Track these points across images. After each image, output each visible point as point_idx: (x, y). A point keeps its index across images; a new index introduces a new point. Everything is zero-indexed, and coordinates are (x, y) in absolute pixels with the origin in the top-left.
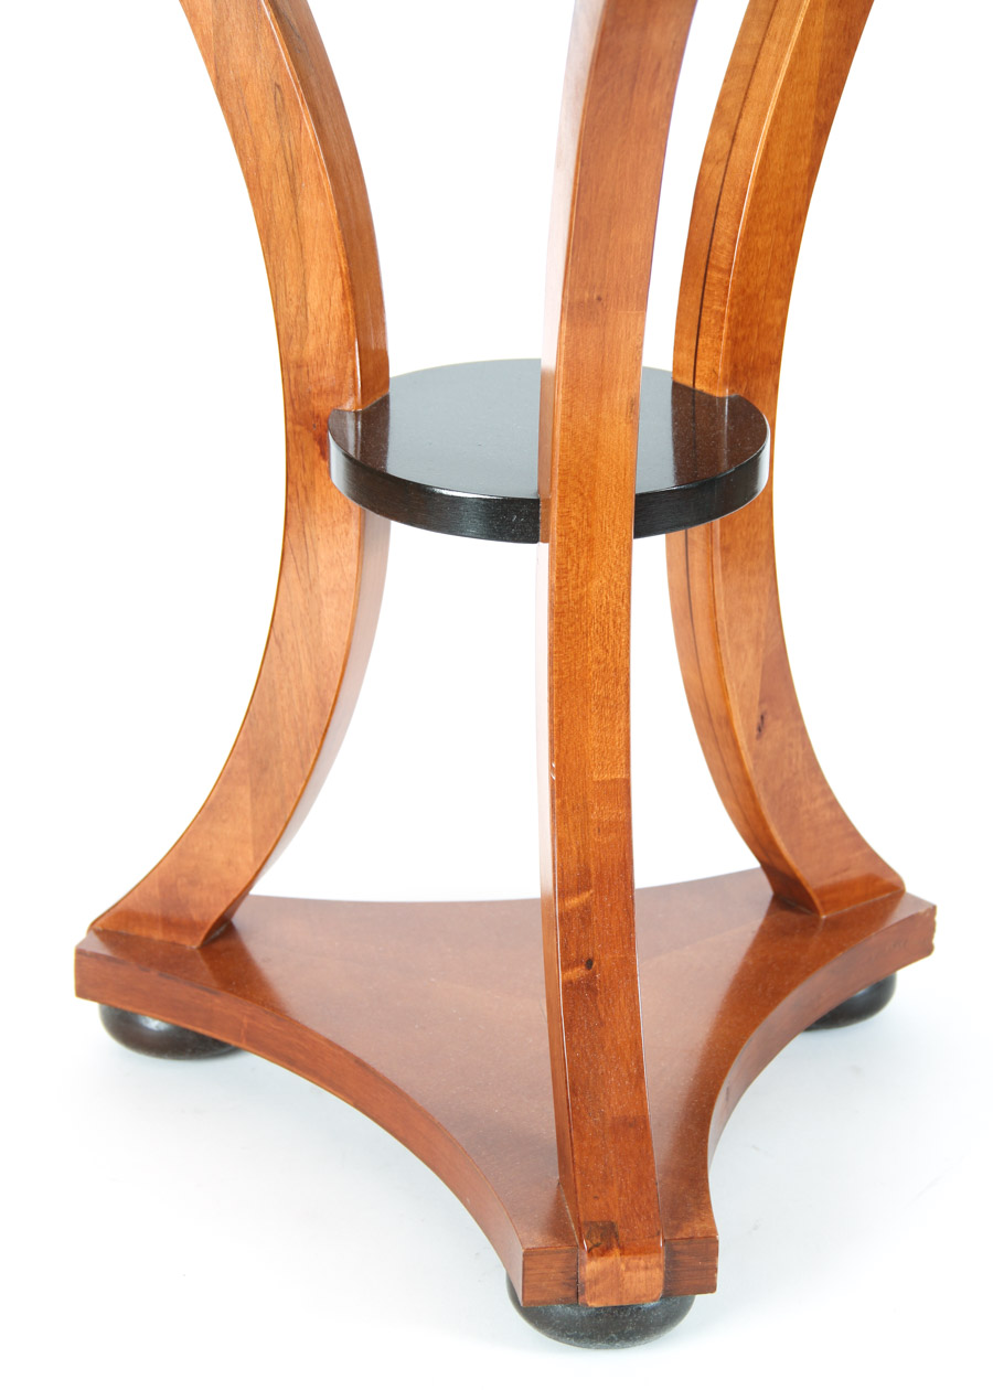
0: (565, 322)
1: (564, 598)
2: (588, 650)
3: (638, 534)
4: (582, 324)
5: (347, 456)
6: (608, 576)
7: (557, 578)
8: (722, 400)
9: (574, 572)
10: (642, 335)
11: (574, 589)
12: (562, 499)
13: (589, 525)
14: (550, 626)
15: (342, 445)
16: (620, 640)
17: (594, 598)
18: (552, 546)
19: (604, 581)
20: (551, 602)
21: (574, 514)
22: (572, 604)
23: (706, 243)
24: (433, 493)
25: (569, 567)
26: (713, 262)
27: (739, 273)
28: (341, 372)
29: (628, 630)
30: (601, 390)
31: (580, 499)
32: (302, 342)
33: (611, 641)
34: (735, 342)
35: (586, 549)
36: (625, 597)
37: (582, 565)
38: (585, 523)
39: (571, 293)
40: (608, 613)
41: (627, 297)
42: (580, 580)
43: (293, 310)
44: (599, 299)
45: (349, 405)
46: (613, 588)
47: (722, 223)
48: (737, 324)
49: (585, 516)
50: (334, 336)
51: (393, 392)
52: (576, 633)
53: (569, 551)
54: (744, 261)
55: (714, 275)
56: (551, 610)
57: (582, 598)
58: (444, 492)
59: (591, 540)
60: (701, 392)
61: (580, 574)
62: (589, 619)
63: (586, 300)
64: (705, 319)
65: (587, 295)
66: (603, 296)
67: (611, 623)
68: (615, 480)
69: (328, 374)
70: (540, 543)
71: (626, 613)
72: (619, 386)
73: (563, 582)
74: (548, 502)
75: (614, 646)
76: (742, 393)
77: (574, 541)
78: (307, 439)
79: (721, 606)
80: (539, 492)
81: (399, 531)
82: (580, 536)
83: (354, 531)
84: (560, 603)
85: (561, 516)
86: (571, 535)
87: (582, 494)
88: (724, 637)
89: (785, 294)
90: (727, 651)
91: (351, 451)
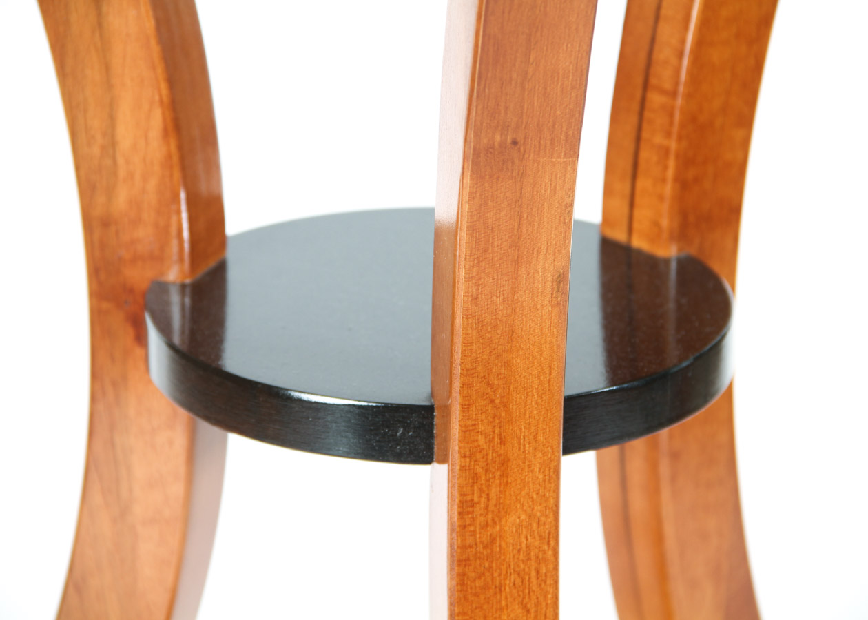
0: (468, 173)
1: (470, 541)
2: (501, 609)
3: (567, 451)
4: (491, 177)
5: (171, 346)
6: (529, 510)
7: (460, 513)
8: (667, 261)
9: (482, 506)
10: (572, 189)
11: (482, 528)
12: (465, 408)
13: (502, 442)
14: (451, 579)
15: (165, 329)
16: (545, 596)
17: (510, 540)
18: (451, 472)
19: (523, 517)
20: (451, 545)
21: (481, 428)
22: (480, 548)
23: (643, 56)
24: (290, 398)
25: (476, 499)
26: (653, 81)
27: (689, 96)
28: (163, 232)
29: (556, 583)
30: (517, 263)
31: (490, 408)
32: (110, 192)
33: (534, 597)
34: (683, 185)
35: (498, 474)
36: (552, 537)
37: (493, 495)
38: (497, 440)
39: (477, 135)
40: (529, 559)
41: (552, 140)
42: (490, 516)
43: (96, 150)
44: (515, 143)
45: (174, 274)
46: (535, 525)
47: (666, 32)
48: (686, 162)
49: (497, 431)
50: (152, 184)
51: (232, 256)
52: (485, 588)
53: (476, 477)
54: (694, 79)
55: (655, 99)
56: (451, 555)
57: (493, 540)
58: (305, 397)
59: (505, 462)
60: (639, 252)
61: (491, 508)
62: (504, 568)
63: (496, 144)
64: (644, 154)
65: (498, 138)
66: (520, 139)
67: (533, 574)
68: (536, 382)
69: (144, 234)
70: (435, 465)
71: (552, 559)
72: (542, 257)
73: (468, 518)
74: (447, 409)
75: (537, 604)
76: (693, 251)
77: (481, 464)
78: (118, 320)
79: (669, 530)
80: (432, 395)
81: (240, 448)
82: (490, 457)
83: (179, 439)
84: (464, 547)
85: (465, 430)
86: (479, 456)
87: (492, 401)
88: (674, 570)
89: (746, 121)
90: (679, 589)
91: (177, 340)
